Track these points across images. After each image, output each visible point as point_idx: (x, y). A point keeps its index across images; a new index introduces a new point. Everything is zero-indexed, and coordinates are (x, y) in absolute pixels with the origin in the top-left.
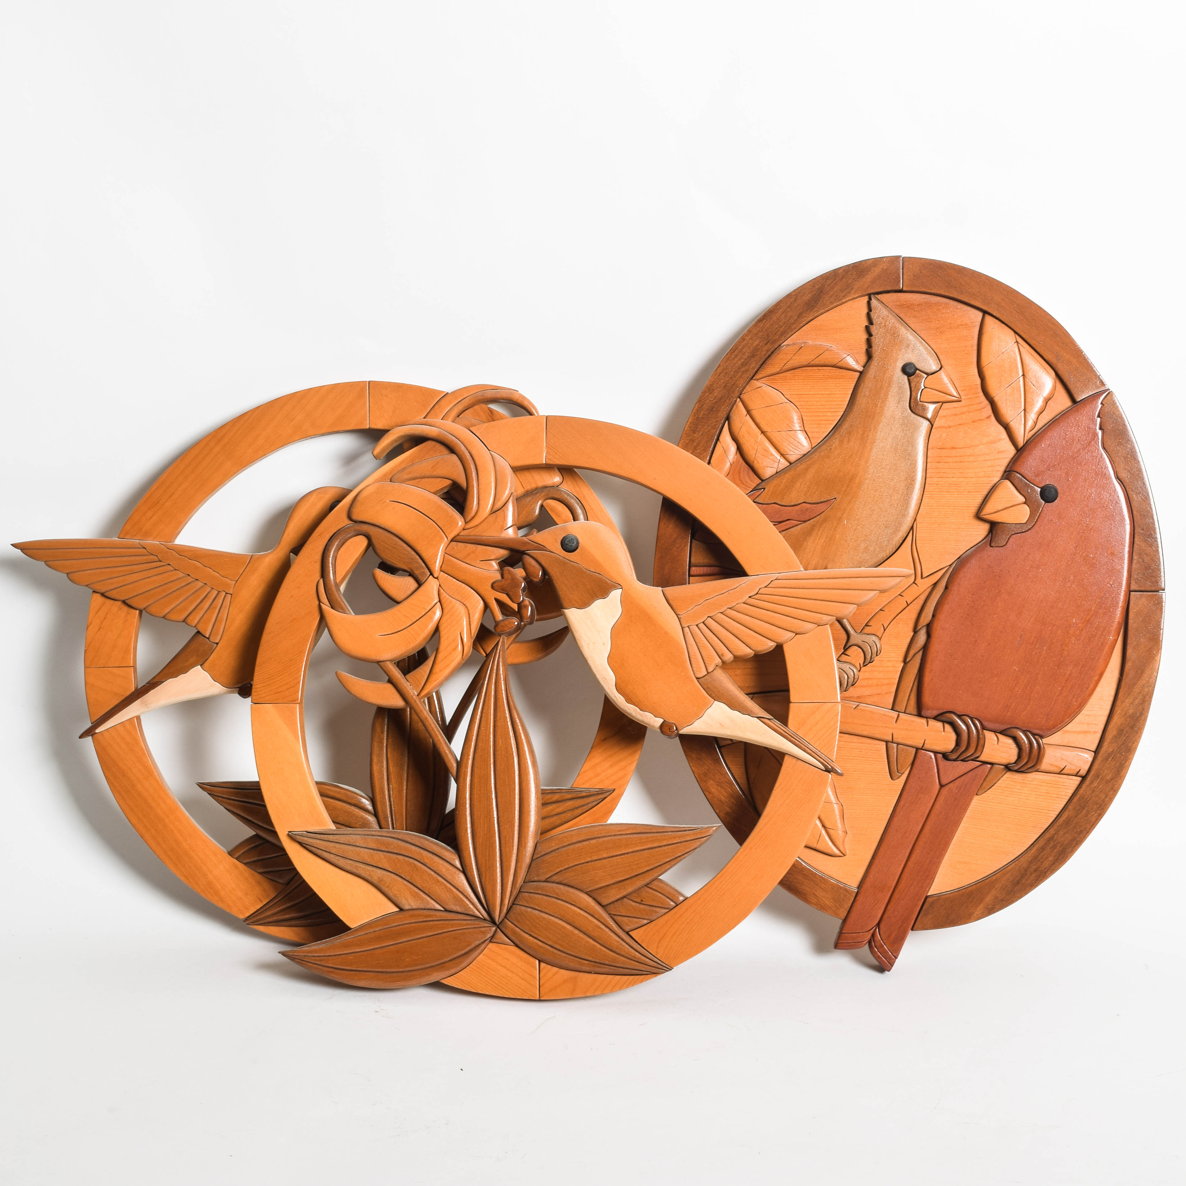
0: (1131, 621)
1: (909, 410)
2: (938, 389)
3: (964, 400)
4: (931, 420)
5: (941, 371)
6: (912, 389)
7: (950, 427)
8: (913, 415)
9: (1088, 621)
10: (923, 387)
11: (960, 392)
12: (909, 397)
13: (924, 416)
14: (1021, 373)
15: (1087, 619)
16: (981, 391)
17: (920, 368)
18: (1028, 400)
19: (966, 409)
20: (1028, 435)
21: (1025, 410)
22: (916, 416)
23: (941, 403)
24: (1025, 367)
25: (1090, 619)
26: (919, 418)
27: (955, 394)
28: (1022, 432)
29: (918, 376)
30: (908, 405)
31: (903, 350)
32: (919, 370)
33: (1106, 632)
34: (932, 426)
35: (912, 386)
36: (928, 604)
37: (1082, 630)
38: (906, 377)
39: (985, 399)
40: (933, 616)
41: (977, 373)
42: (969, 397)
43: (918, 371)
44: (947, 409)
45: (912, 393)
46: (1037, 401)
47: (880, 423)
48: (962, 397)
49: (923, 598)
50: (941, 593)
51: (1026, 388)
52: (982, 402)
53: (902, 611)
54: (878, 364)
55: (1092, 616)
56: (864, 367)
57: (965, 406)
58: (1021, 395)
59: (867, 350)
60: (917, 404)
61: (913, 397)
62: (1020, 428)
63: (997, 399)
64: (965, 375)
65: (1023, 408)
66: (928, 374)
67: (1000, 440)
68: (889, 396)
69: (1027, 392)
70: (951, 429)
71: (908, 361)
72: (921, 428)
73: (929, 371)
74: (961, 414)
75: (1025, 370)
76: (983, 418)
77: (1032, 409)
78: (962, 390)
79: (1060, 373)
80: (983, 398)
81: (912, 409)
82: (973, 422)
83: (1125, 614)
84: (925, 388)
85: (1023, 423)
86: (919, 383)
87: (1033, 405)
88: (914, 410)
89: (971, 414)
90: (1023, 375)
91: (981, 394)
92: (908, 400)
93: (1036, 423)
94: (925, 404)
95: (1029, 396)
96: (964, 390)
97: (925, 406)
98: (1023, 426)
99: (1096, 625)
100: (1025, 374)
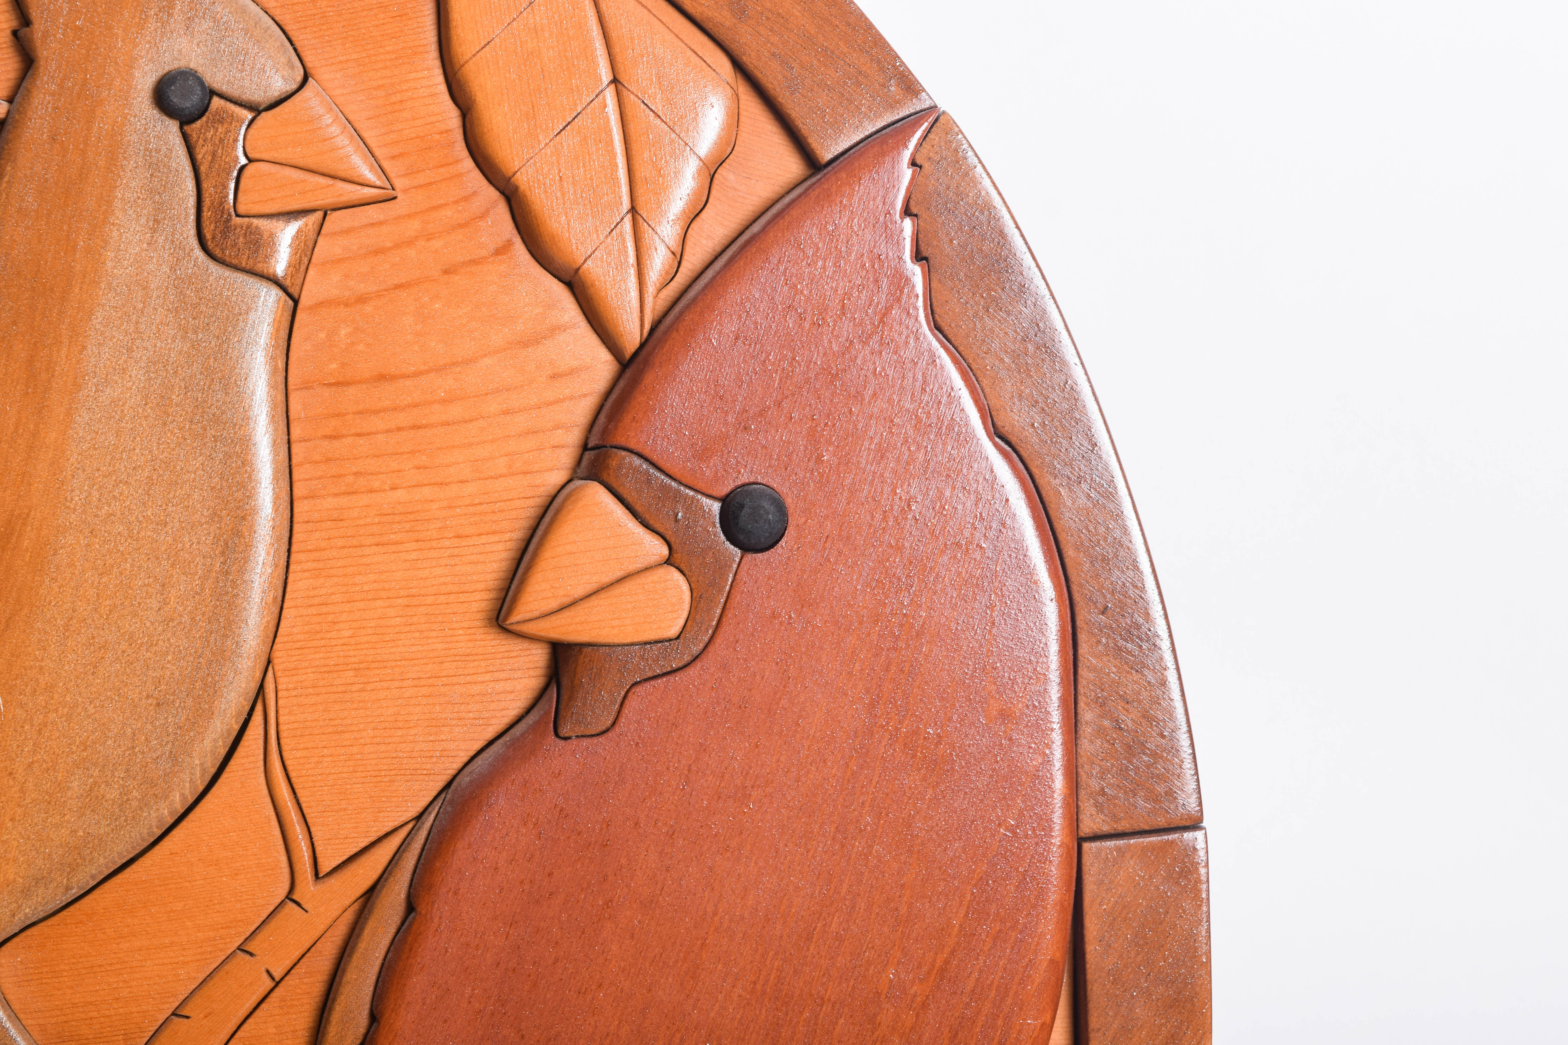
0: (1092, 949)
1: (198, 253)
2: (301, 162)
3: (405, 191)
4: (288, 283)
5: (306, 92)
6: (203, 169)
7: (362, 300)
8: (215, 269)
9: (943, 970)
10: (243, 161)
11: (386, 165)
12: (192, 201)
13: (259, 267)
14: (606, 76)
15: (939, 963)
16: (465, 153)
17: (224, 88)
18: (642, 172)
19: (414, 226)
20: (653, 306)
21: (633, 210)
22: (227, 273)
23: (319, 215)
24: (617, 50)
25: (947, 962)
26: (240, 277)
27: (370, 176)
28: (634, 294)
29: (220, 119)
30: (193, 232)
31: (152, 25)
32: (221, 96)
33: (1009, 1001)
34: (296, 302)
35: (199, 157)
36: (351, 975)
37: (924, 1006)
38: (173, 126)
39: (484, 182)
40: (374, 1018)
41: (443, 88)
42: (421, 179)
43: (216, 102)
44: (348, 231)
45: (204, 185)
46: (677, 173)
47: (91, 313)
48: (397, 183)
49: (329, 949)
50: (392, 930)
51: (632, 127)
52: (475, 193)
53: (251, 1014)
54: (61, 86)
55: (953, 952)
56: (10, 100)
57: (409, 216)
58: (614, 156)
59: (15, 33)
60: (226, 228)
61: (207, 202)
62: (625, 281)
63: (523, 180)
64: (399, 97)
65: (626, 204)
66: (257, 110)
67: (556, 329)
68: (117, 204)
69: (635, 146)
70: (368, 308)
71: (176, 65)
72: (252, 316)
73: (259, 96)
74: (397, 246)
75: (619, 59)
76: (484, 253)
77: (659, 205)
78: (393, 158)
79: (749, 60)
80: (476, 178)
81: (210, 245)
82: (446, 272)
83: (1069, 926)
84: (250, 160)
85: (632, 259)
86: (226, 144)
87: (662, 191)
88: (217, 252)
89: (437, 244)
90: (615, 81)
91: (469, 163)
92: (192, 212)
93: (679, 257)
94: (255, 221)
95: (643, 157)
96: (401, 155)
97: (258, 232)
98: (632, 271)
99: (971, 983)
100: (623, 78)
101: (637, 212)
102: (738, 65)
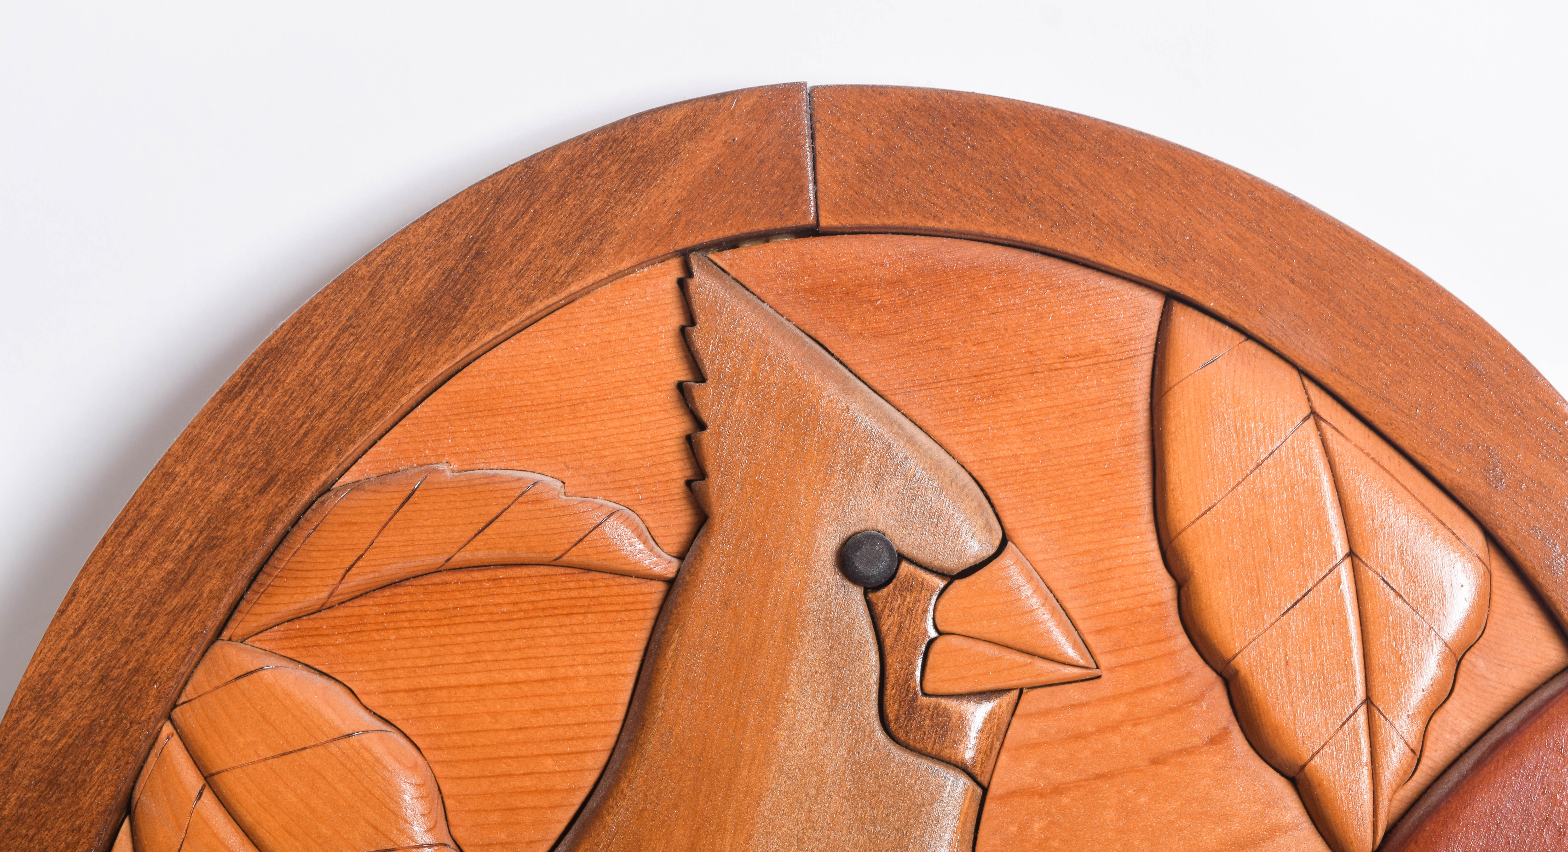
1: (880, 735)
2: (996, 637)
3: (1111, 669)
4: (977, 771)
5: (1007, 559)
6: (888, 642)
7: (1058, 790)
8: (896, 752)
10: (933, 634)
11: (1090, 639)
12: (875, 677)
13: (946, 753)
14: (1340, 547)
16: (1179, 628)
17: (915, 553)
18: (1380, 658)
19: (1121, 708)
20: (1388, 810)
21: (1368, 701)
22: (911, 758)
23: (1015, 693)
24: (1354, 519)
26: (925, 764)
27: (1071, 653)
28: (1367, 797)
29: (909, 586)
30: (874, 711)
31: (838, 481)
32: (911, 561)
34: (985, 790)
35: (884, 628)
38: (857, 593)
39: (1200, 662)
41: (1156, 555)
42: (1128, 656)
43: (905, 567)
44: (1045, 713)
45: (889, 660)
46: (1420, 661)
47: (760, 798)
48: (1103, 661)
51: (1369, 607)
52: (1189, 674)
54: (737, 546)
56: (681, 557)
57: (1115, 698)
58: (1348, 640)
59: (689, 483)
60: (912, 708)
61: (891, 679)
62: (1357, 781)
63: (1245, 663)
64: (1106, 564)
65: (1360, 695)
66: (951, 578)
67: (1276, 830)
68: (793, 678)
69: (1372, 629)
70: (1066, 800)
71: (862, 526)
72: (937, 807)
73: (953, 564)
74: (1100, 731)
75: (1356, 530)
76: (1196, 741)
77: (1398, 696)
78: (1099, 632)
79: (1506, 535)
80: (1190, 657)
81: (893, 726)
82: (1154, 762)
84: (940, 633)
85: (1365, 757)
86: (914, 614)
87: (1403, 679)
88: (901, 735)
89: (1144, 730)
90: (1351, 554)
91: (1183, 640)
92: (875, 689)
93: (1418, 755)
94: (944, 702)
95: (1381, 642)
96: (1107, 629)
97: (946, 713)
98: (1366, 772)
100: (1360, 551)
101: (1372, 703)
102: (1491, 538)
